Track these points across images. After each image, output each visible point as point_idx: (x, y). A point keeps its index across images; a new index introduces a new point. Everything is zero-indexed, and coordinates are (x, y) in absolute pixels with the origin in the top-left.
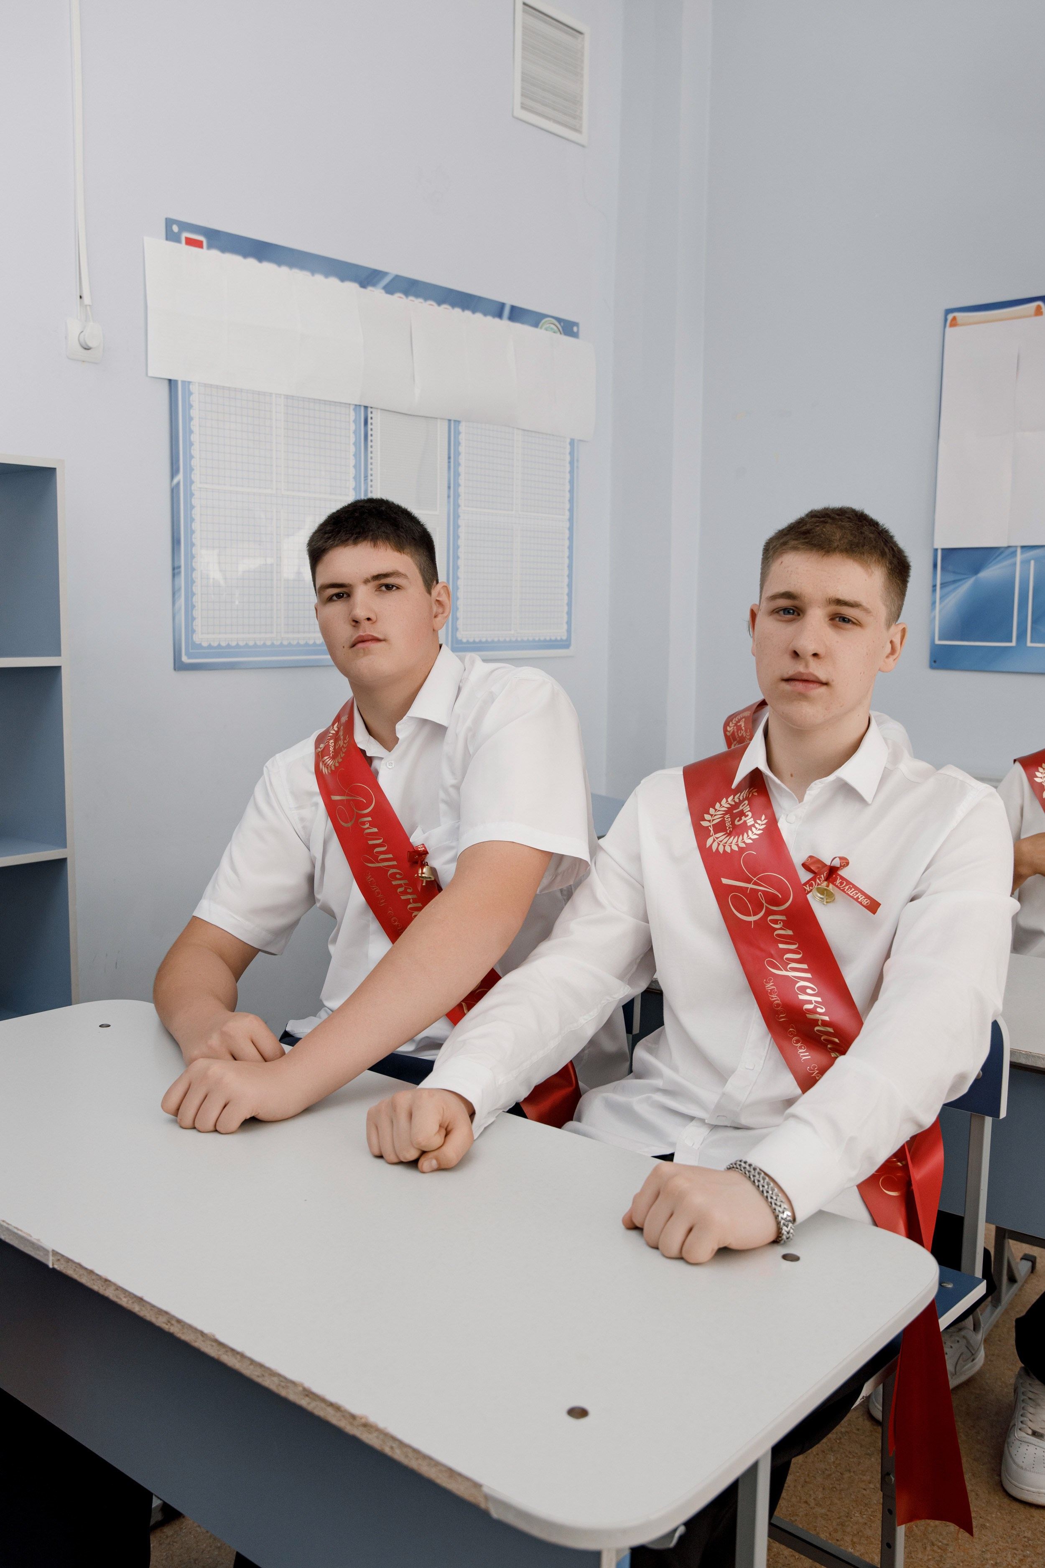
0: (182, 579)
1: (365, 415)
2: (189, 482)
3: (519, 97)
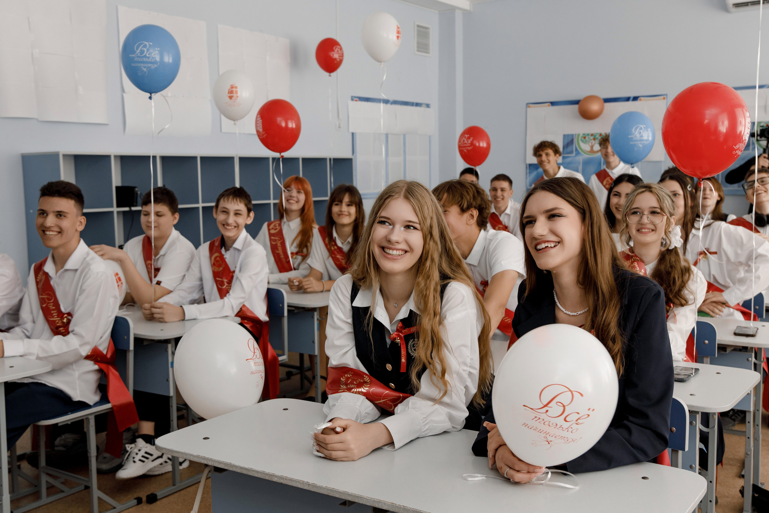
0: (355, 178)
1: (387, 136)
2: (356, 156)
3: (416, 48)
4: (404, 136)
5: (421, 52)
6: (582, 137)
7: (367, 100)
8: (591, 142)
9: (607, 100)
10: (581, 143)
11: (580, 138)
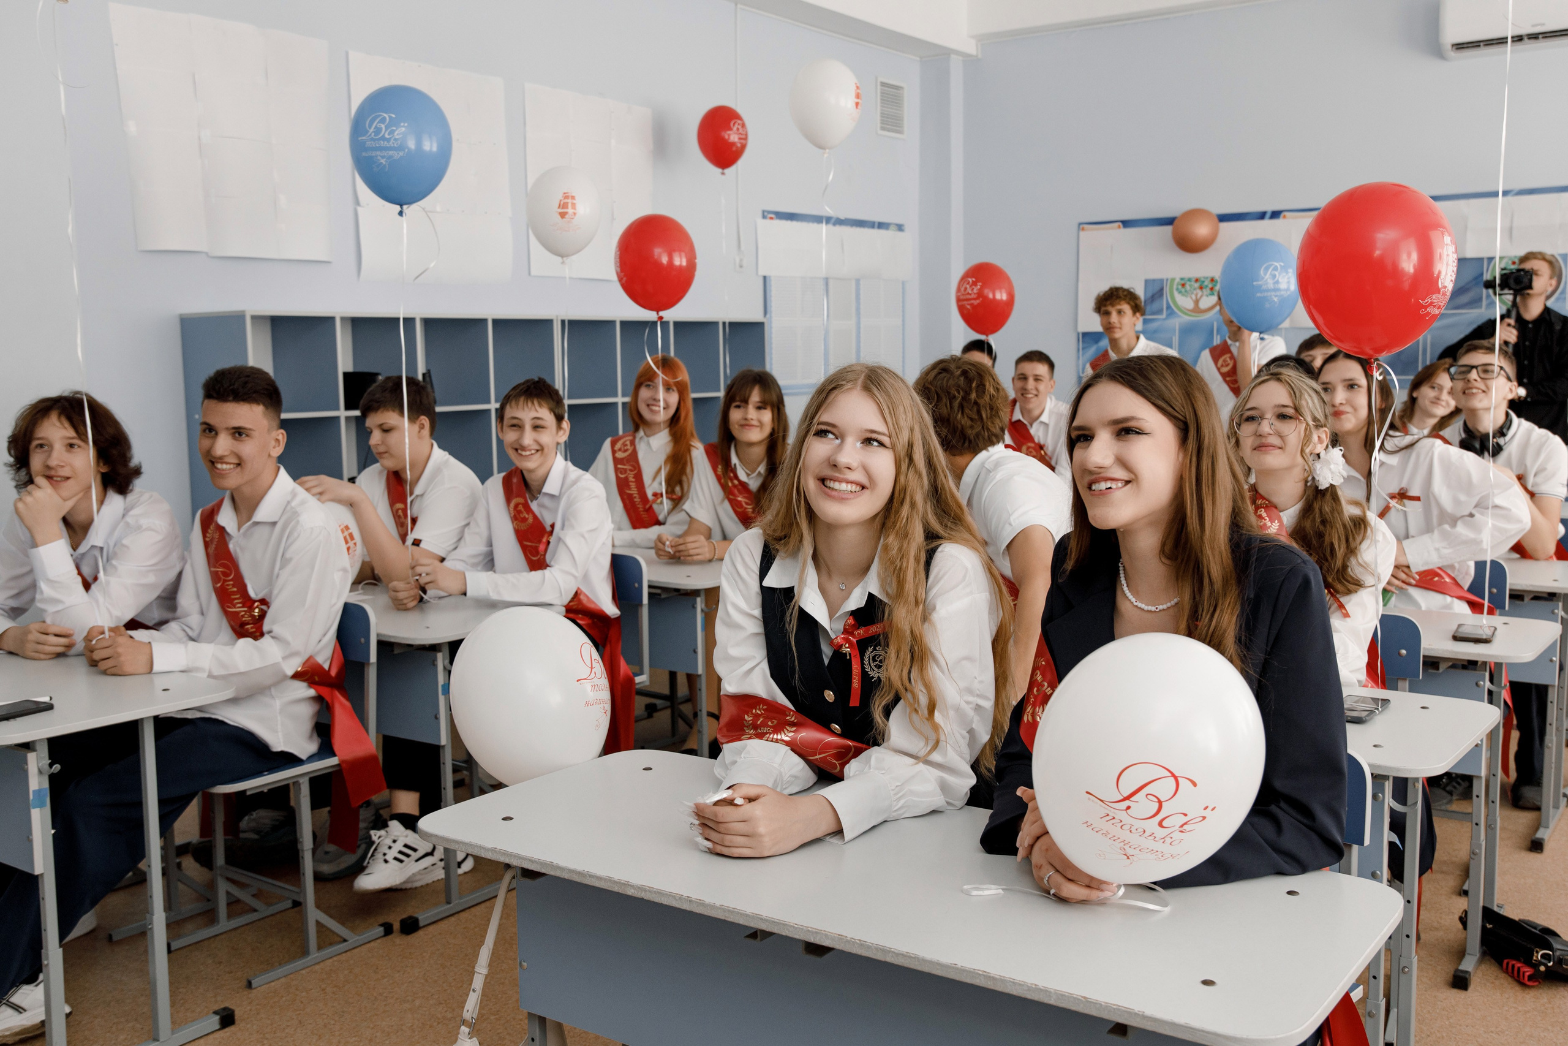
3: (879, 125)
4: (858, 281)
5: (889, 130)
6: (1178, 284)
7: (791, 217)
8: (1195, 292)
9: (1224, 218)
10: (1176, 294)
11: (1175, 287)
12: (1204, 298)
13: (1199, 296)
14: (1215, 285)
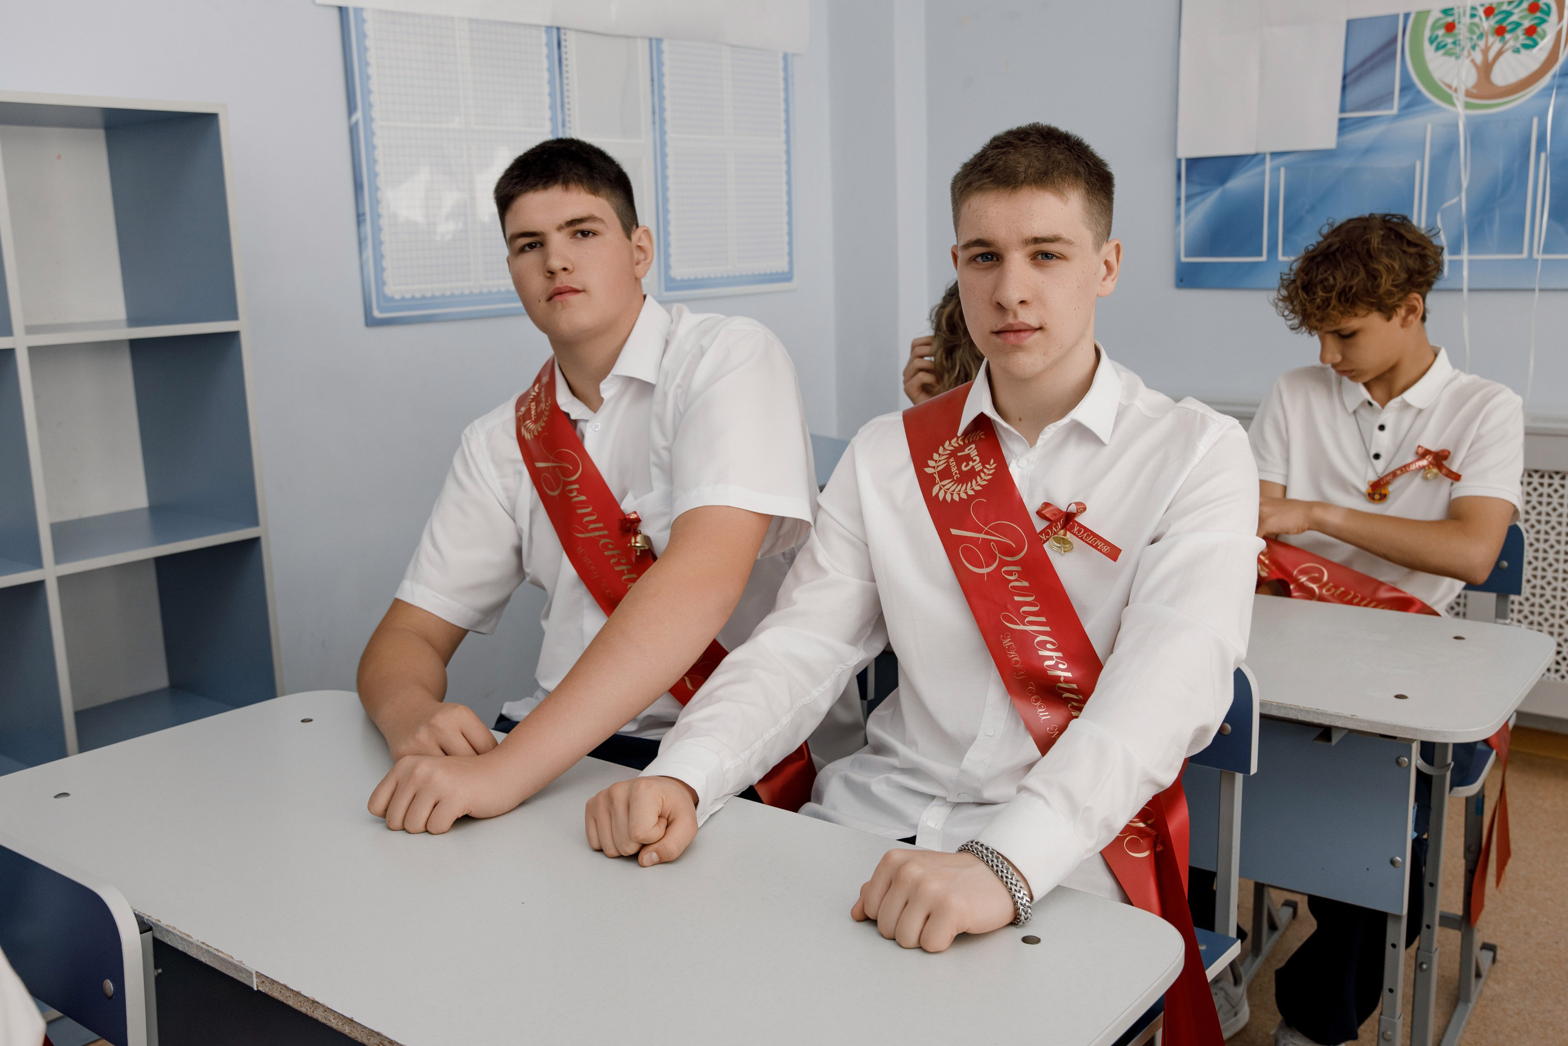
0: (368, 227)
1: (557, 37)
2: (369, 120)
4: (655, 44)
6: (1434, 28)
8: (1482, 44)
10: (1429, 50)
11: (1427, 33)
12: (1508, 55)
13: (1492, 54)
14: (1543, 21)
